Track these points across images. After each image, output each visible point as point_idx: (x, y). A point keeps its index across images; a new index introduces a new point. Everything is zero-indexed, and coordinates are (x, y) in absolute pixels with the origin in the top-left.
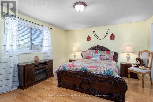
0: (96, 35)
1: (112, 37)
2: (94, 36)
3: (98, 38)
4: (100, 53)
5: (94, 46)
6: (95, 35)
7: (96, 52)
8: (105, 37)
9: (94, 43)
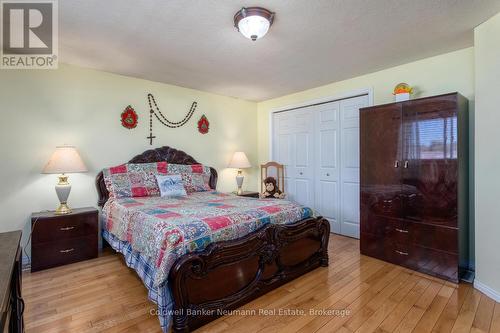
0: (156, 112)
1: (203, 126)
2: (152, 111)
3: (165, 122)
4: (176, 172)
5: (153, 147)
6: (154, 108)
7: (163, 170)
8: (185, 121)
9: (151, 137)
